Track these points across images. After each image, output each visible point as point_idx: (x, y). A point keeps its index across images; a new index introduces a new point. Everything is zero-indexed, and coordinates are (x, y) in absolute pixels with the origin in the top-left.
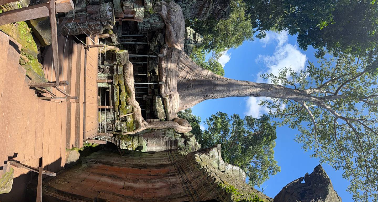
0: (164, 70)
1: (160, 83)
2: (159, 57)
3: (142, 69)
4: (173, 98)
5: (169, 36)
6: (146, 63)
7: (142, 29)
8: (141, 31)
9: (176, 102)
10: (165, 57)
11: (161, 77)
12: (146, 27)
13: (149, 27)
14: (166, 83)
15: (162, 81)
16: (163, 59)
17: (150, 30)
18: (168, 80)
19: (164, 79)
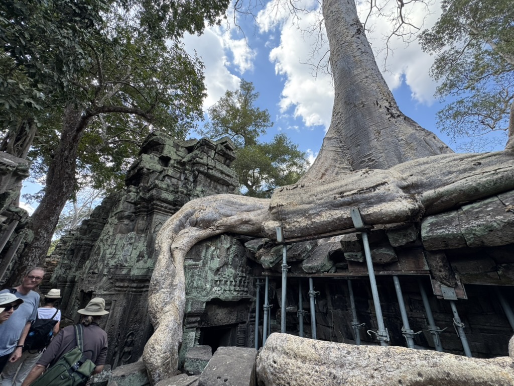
0: (313, 220)
1: (358, 223)
2: (284, 238)
3: (336, 297)
4: (414, 179)
5: (251, 224)
6: (311, 281)
7: (238, 289)
8: (247, 292)
9: (427, 166)
10: (281, 220)
11: (336, 225)
12: (234, 279)
13: (233, 271)
14: (354, 202)
15: (350, 219)
16: (287, 227)
17: (244, 270)
18: (342, 199)
19: (342, 212)
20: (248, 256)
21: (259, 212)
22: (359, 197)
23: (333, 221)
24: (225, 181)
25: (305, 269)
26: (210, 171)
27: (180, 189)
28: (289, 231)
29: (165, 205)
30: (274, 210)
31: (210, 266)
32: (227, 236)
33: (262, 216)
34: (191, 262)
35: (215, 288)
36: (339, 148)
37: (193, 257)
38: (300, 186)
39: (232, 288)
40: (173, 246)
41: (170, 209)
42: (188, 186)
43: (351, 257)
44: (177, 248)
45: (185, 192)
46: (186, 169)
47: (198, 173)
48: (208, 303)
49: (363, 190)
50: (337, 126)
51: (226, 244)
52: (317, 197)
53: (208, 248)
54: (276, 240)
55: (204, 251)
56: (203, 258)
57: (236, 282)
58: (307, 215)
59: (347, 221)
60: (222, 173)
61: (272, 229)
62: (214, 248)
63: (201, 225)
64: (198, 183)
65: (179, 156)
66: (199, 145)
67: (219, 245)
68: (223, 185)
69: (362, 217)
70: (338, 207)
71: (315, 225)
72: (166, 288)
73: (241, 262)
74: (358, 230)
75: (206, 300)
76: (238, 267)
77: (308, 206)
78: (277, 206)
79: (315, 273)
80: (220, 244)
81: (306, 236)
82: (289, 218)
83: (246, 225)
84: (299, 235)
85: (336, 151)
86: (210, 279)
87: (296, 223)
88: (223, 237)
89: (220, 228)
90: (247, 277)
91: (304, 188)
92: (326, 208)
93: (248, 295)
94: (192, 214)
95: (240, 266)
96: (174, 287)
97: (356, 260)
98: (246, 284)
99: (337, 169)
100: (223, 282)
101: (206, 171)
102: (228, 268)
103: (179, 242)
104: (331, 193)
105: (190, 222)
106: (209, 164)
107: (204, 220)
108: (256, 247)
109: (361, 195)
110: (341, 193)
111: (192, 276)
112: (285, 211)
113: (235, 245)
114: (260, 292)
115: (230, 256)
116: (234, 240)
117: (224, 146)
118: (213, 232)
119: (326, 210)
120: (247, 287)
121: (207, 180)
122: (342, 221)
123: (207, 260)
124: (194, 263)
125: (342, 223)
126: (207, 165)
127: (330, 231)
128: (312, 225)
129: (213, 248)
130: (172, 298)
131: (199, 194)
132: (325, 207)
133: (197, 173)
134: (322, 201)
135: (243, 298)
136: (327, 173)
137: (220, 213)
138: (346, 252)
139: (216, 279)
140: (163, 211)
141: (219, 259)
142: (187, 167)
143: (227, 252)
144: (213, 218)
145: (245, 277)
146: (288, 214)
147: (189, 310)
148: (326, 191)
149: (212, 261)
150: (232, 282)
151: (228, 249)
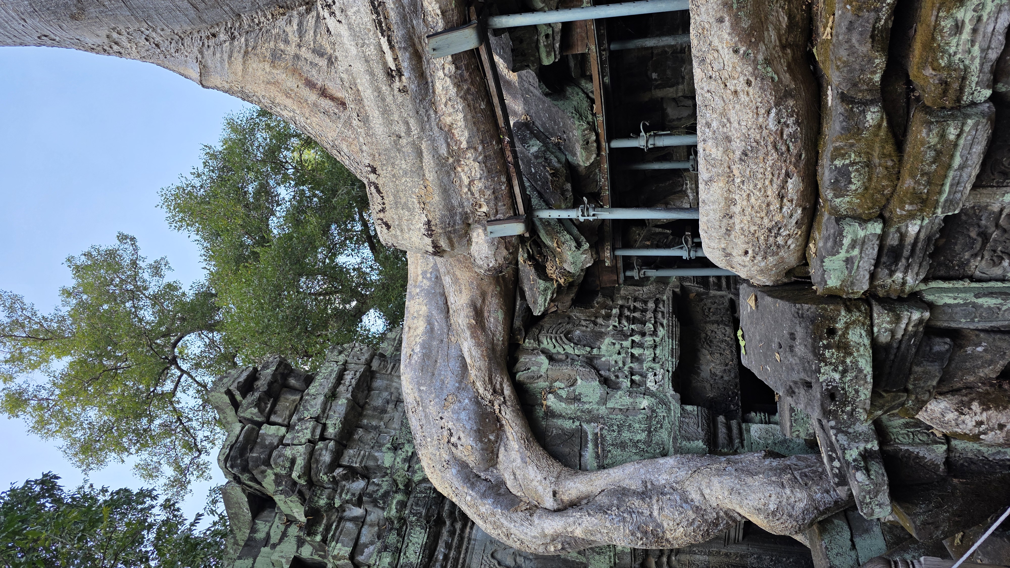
0: (464, 145)
1: (466, 39)
2: (515, 217)
3: (654, 76)
5: (484, 301)
6: (617, 144)
7: (650, 326)
8: (657, 302)
10: (469, 225)
11: (473, 90)
12: (626, 337)
13: (608, 340)
14: (413, 45)
15: (456, 58)
16: (485, 209)
17: (603, 312)
18: (406, 74)
19: (440, 74)
20: (568, 303)
21: (447, 280)
22: (398, 34)
23: (464, 98)
24: (357, 384)
25: (587, 159)
26: (331, 431)
27: (393, 512)
28: (496, 205)
29: (441, 549)
30: (443, 243)
31: (598, 403)
32: (518, 365)
33: (458, 273)
34: (589, 454)
35: (650, 384)
36: (236, 43)
37: (577, 449)
38: (372, 177)
39: (649, 340)
40: (549, 503)
41: (452, 533)
42: (382, 491)
43: (550, 48)
44: (555, 494)
45: (399, 497)
46: (330, 506)
47: (340, 466)
48: (684, 401)
49: (380, 23)
50: (157, 45)
51: (539, 365)
52: (403, 134)
53: (551, 414)
54: (521, 238)
55: (559, 422)
56: (577, 423)
57: (633, 332)
58: (451, 160)
59: (463, 64)
60: (333, 395)
61: (493, 248)
62: (550, 396)
63: (492, 438)
64: (371, 463)
65: (284, 535)
66: (244, 478)
67: (542, 384)
69: (450, 28)
70: (427, 82)
71: (476, 141)
72: (650, 506)
73: (583, 323)
74: (483, 37)
75: (678, 406)
76: (597, 329)
77: (427, 157)
78: (430, 236)
79: (597, 135)
80: (541, 380)
81: (505, 163)
82: (461, 205)
83: (486, 314)
84: (503, 179)
85: (246, 53)
86: (627, 400)
87: (475, 189)
88: (521, 376)
89: (498, 386)
90: (620, 302)
91: (377, 165)
92: (432, 112)
93: (665, 298)
94: (463, 466)
95: (595, 323)
96: (649, 486)
97: (558, 38)
98: (638, 305)
99: (304, 52)
100: (635, 366)
101: (332, 443)
102: (599, 357)
103: (540, 489)
104: (389, 99)
105: (487, 470)
106: (309, 436)
107: (478, 431)
108: (542, 284)
109: (394, 27)
110: (389, 74)
111: (623, 446)
112: (443, 216)
113: (539, 342)
114: (657, 268)
115: (569, 350)
116: (529, 343)
117: (244, 396)
118: (509, 403)
119: (436, 112)
120: (645, 302)
121: (360, 440)
122: (461, 75)
123: (582, 411)
124: (590, 445)
125: (466, 75)
126: (311, 442)
127: (490, 104)
128: (476, 149)
129: (551, 401)
130: (672, 488)
131: (404, 455)
132: (429, 117)
133: (339, 471)
134: (412, 122)
135: (673, 312)
136: (320, 84)
137: (459, 388)
138: (540, 60)
139: (629, 384)
140: (460, 553)
141: (579, 381)
142: (322, 502)
143: (561, 361)
144: (472, 407)
145: (622, 307)
146: (451, 209)
147: (700, 444)
148: (385, 112)
149: (584, 399)
150: (633, 341)
151: (551, 358)
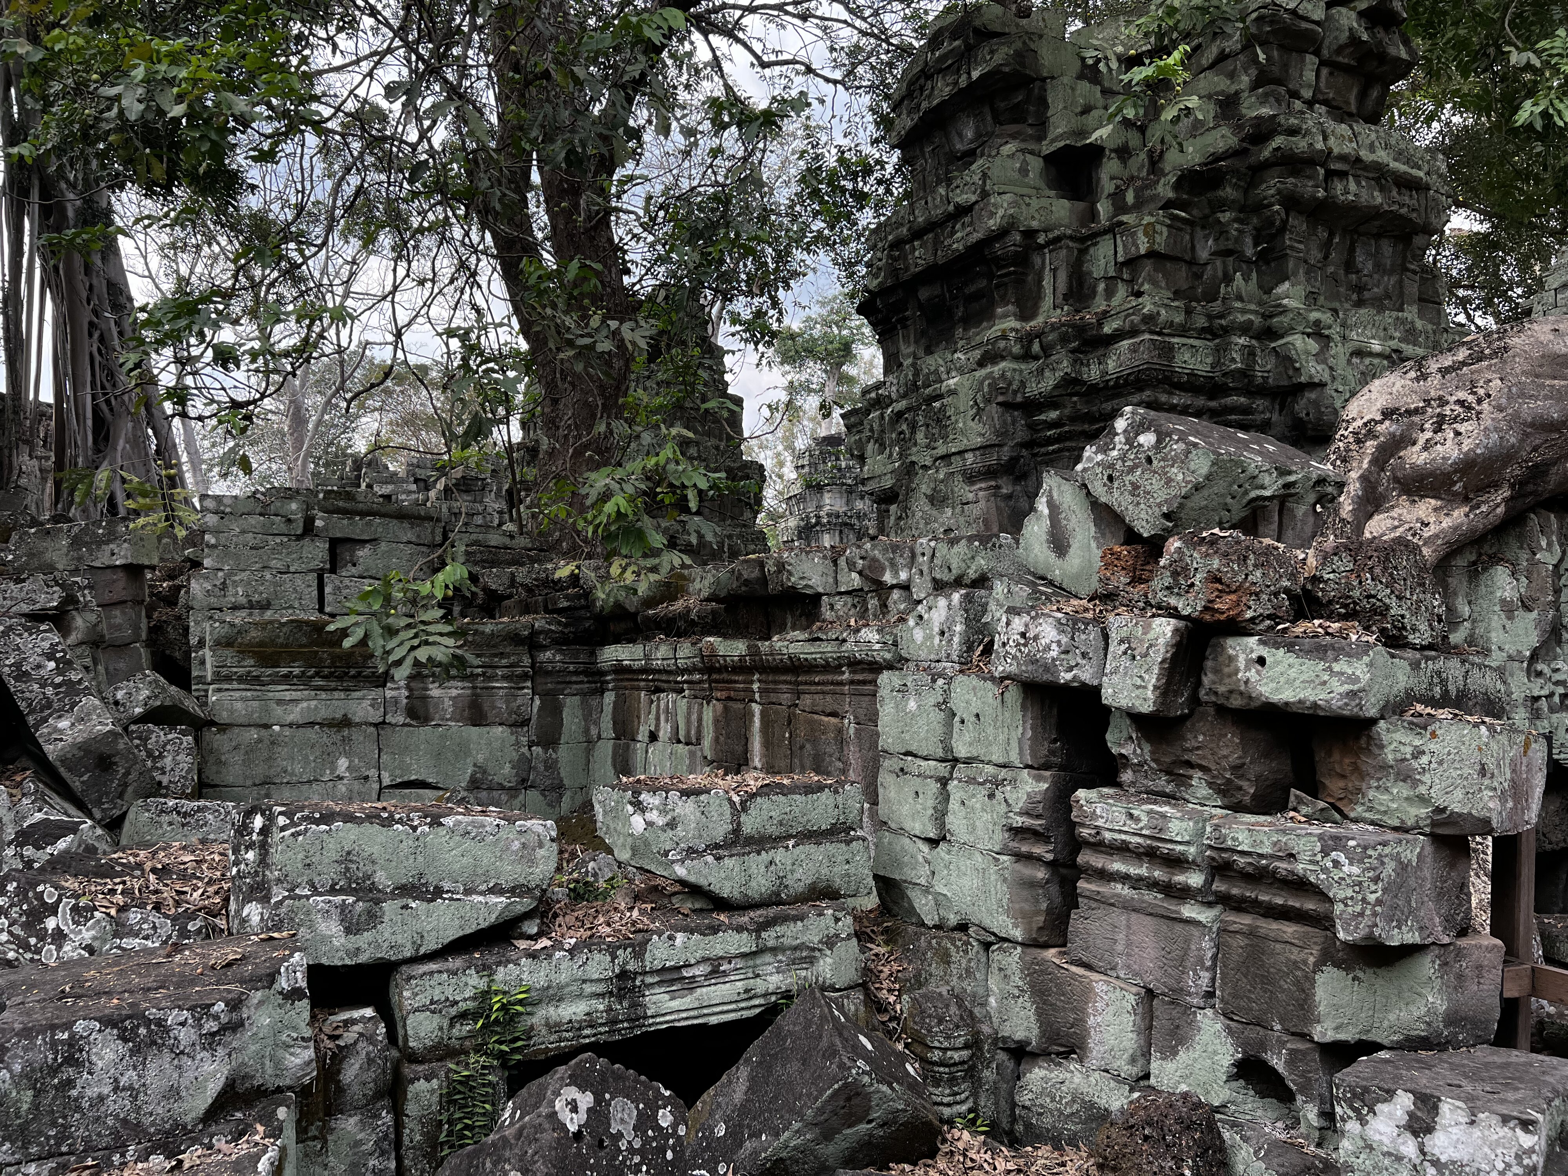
24: (1398, 216)
26: (1338, 188)
27: (1240, 318)
32: (1546, 514)
45: (1257, 322)
46: (1220, 205)
47: (1288, 213)
51: (1549, 550)
55: (1463, 587)
56: (1465, 616)
60: (1385, 178)
64: (1291, 265)
67: (1524, 556)
68: (1378, 236)
80: (1528, 554)
88: (1534, 521)
102: (1559, 644)
117: (1363, 14)
121: (1315, 238)
126: (1328, 157)
133: (1278, 212)
141: (1531, 615)
142: (1227, 192)
143: (1554, 582)
